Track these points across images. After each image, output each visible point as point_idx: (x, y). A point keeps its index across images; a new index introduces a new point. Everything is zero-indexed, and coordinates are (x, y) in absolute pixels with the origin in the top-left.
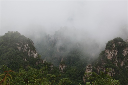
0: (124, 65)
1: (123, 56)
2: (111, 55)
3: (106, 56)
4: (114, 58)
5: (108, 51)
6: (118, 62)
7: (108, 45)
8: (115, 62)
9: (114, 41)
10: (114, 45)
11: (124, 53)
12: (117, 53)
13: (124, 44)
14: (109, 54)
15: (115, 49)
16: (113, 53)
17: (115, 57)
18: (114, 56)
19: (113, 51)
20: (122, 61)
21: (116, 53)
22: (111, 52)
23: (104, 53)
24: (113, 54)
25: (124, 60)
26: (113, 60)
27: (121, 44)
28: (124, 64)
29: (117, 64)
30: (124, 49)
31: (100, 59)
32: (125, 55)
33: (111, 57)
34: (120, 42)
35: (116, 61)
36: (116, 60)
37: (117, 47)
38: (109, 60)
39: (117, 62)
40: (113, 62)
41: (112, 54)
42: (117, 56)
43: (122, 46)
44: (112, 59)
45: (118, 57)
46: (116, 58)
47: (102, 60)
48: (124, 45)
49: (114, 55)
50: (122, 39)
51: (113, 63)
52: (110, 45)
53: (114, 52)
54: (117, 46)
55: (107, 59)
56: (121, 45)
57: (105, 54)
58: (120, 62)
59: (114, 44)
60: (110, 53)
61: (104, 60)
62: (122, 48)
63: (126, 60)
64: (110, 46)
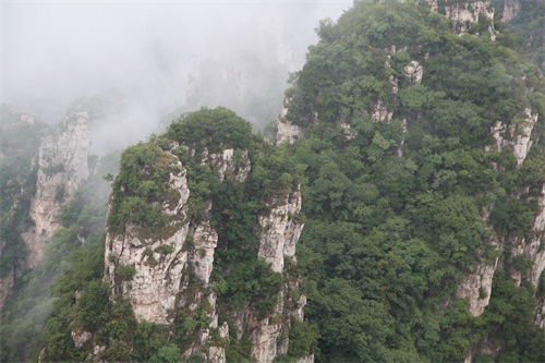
0: (284, 350)
1: (262, 271)
2: (168, 276)
3: (119, 299)
4: (190, 301)
5: (137, 242)
6: (232, 333)
7: (129, 193)
8: (205, 336)
9: (176, 146)
10: (180, 183)
11: (267, 246)
12: (210, 253)
13: (259, 168)
14: (144, 271)
15: (195, 220)
16: (183, 258)
17: (206, 296)
18: (191, 282)
19: (179, 238)
20: (260, 319)
21: (203, 254)
22: (165, 251)
23: (98, 271)
24: (179, 268)
25: (279, 309)
26: (190, 323)
27: (238, 164)
28: (279, 343)
29: (221, 352)
30: (266, 213)
31: (69, 337)
32: (278, 267)
33: (169, 303)
34: (228, 153)
35: (215, 332)
36: (214, 324)
37: (204, 196)
38: (154, 328)
39: (224, 333)
40: (183, 344)
41: (173, 264)
42: (213, 278)
43: (250, 180)
44: (178, 315)
45: (223, 286)
46: (212, 300)
47: (85, 336)
48: (260, 170)
49: (189, 274)
50: (242, 122)
51: (189, 353)
52: (148, 184)
53: (188, 245)
54: (203, 187)
55: (133, 324)
56: (242, 177)
57: (109, 280)
58: (248, 331)
59: (176, 171)
60: (152, 263)
61: (104, 341)
62: (250, 204)
63: (296, 307)
64: (151, 197)
